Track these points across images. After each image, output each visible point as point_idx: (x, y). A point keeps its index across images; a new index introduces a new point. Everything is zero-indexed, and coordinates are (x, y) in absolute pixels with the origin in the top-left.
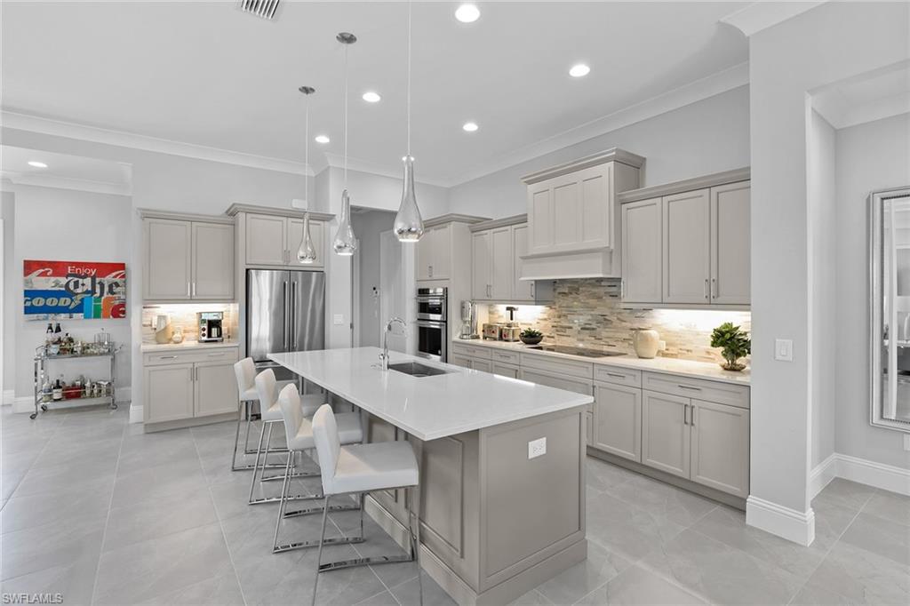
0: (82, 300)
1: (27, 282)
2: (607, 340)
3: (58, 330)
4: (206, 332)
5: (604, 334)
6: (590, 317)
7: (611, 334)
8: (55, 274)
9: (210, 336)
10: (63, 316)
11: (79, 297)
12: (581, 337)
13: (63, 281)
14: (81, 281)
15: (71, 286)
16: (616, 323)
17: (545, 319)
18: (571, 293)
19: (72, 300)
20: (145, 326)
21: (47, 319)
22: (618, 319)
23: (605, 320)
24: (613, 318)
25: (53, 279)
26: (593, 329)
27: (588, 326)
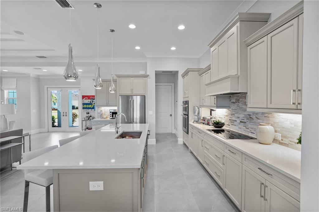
0: (94, 105)
1: (83, 101)
2: (251, 129)
3: (89, 113)
4: (111, 116)
5: (250, 126)
6: (243, 116)
7: (252, 126)
8: (88, 99)
9: (113, 117)
10: (90, 110)
11: (93, 105)
12: (240, 126)
13: (90, 100)
14: (93, 100)
15: (91, 102)
16: (255, 119)
17: (227, 116)
18: (236, 102)
19: (92, 106)
20: (98, 113)
21: (87, 111)
22: (256, 117)
23: (250, 117)
24: (254, 117)
25: (88, 100)
26: (245, 122)
27: (243, 121)
